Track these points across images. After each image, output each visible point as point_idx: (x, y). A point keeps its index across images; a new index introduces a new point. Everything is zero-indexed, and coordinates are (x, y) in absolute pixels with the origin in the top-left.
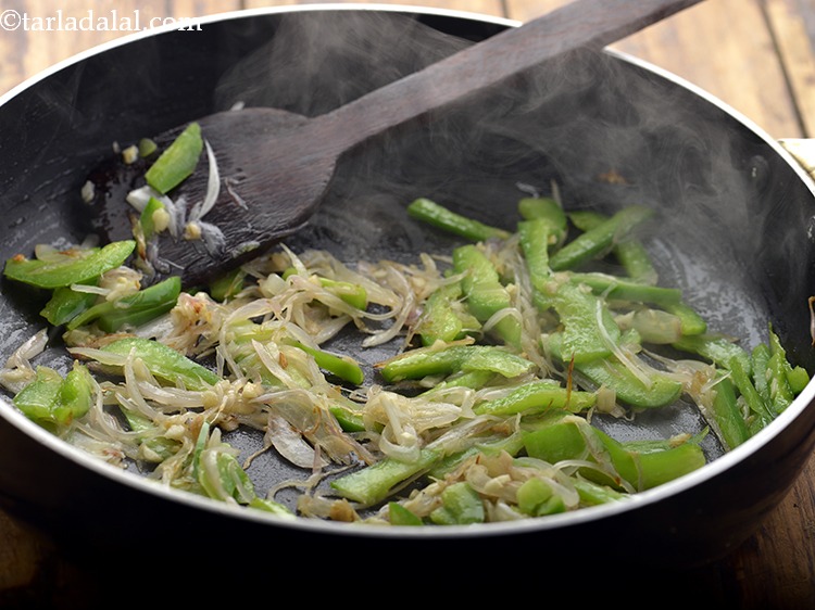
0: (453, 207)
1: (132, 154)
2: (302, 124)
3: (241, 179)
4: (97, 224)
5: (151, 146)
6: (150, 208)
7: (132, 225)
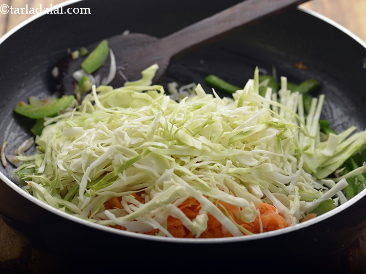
0: (226, 80)
1: (76, 54)
2: (154, 42)
3: (125, 67)
4: (59, 87)
5: (85, 51)
6: (83, 80)
7: (74, 88)
